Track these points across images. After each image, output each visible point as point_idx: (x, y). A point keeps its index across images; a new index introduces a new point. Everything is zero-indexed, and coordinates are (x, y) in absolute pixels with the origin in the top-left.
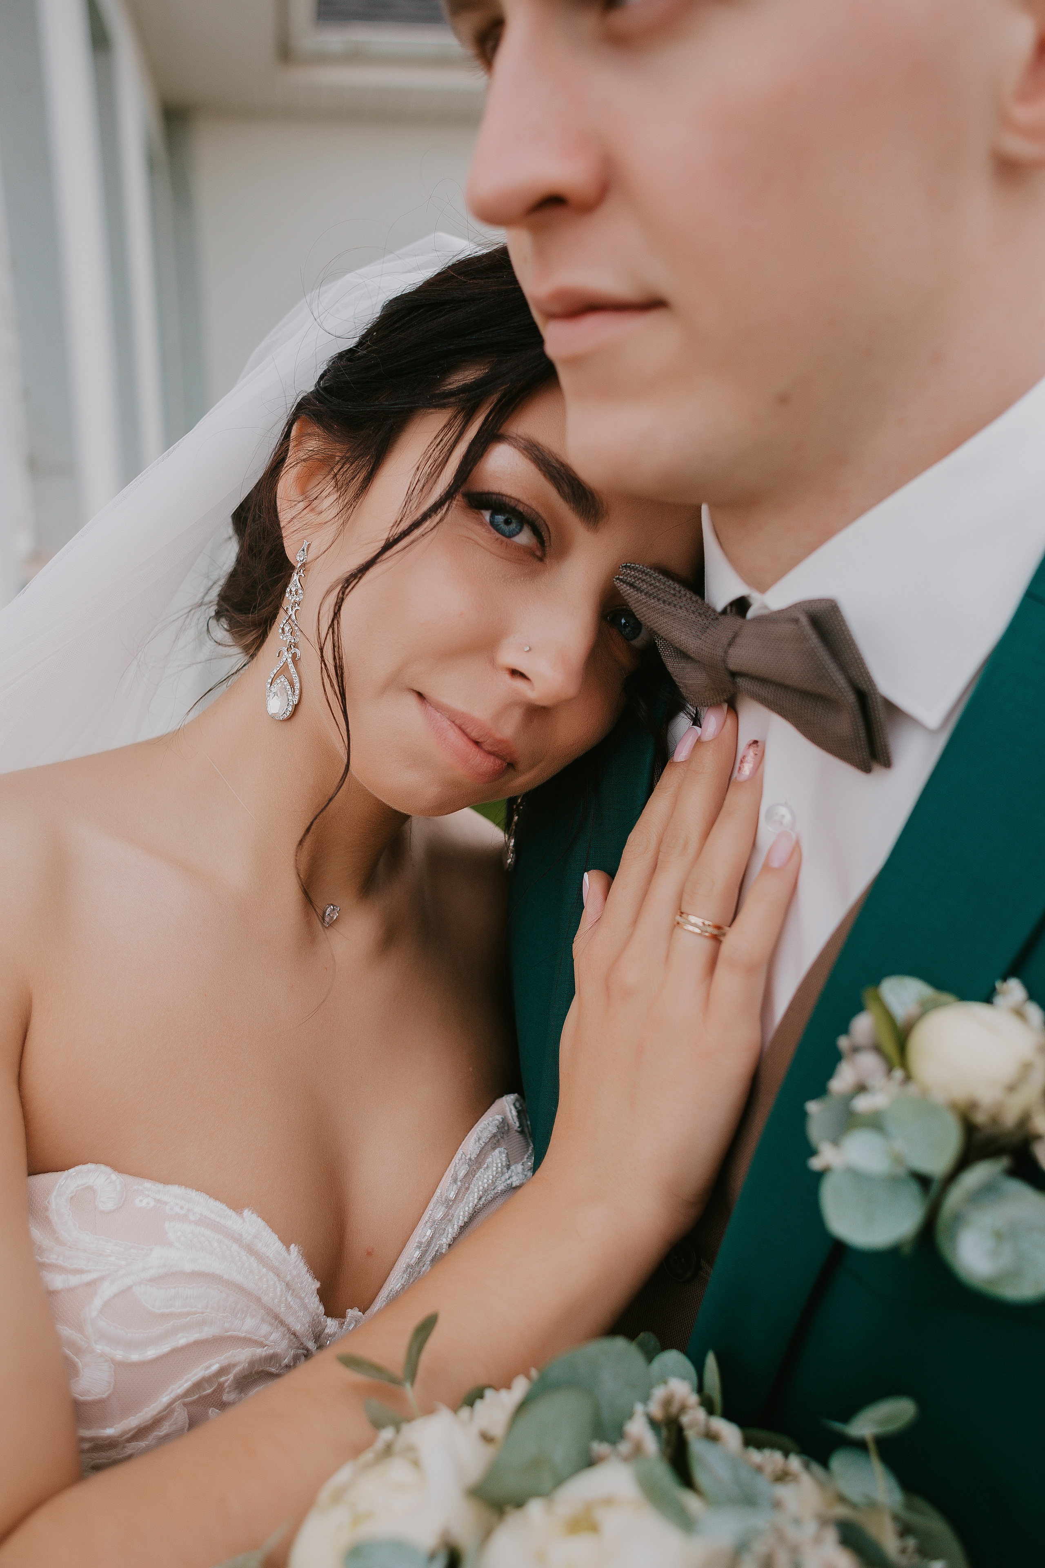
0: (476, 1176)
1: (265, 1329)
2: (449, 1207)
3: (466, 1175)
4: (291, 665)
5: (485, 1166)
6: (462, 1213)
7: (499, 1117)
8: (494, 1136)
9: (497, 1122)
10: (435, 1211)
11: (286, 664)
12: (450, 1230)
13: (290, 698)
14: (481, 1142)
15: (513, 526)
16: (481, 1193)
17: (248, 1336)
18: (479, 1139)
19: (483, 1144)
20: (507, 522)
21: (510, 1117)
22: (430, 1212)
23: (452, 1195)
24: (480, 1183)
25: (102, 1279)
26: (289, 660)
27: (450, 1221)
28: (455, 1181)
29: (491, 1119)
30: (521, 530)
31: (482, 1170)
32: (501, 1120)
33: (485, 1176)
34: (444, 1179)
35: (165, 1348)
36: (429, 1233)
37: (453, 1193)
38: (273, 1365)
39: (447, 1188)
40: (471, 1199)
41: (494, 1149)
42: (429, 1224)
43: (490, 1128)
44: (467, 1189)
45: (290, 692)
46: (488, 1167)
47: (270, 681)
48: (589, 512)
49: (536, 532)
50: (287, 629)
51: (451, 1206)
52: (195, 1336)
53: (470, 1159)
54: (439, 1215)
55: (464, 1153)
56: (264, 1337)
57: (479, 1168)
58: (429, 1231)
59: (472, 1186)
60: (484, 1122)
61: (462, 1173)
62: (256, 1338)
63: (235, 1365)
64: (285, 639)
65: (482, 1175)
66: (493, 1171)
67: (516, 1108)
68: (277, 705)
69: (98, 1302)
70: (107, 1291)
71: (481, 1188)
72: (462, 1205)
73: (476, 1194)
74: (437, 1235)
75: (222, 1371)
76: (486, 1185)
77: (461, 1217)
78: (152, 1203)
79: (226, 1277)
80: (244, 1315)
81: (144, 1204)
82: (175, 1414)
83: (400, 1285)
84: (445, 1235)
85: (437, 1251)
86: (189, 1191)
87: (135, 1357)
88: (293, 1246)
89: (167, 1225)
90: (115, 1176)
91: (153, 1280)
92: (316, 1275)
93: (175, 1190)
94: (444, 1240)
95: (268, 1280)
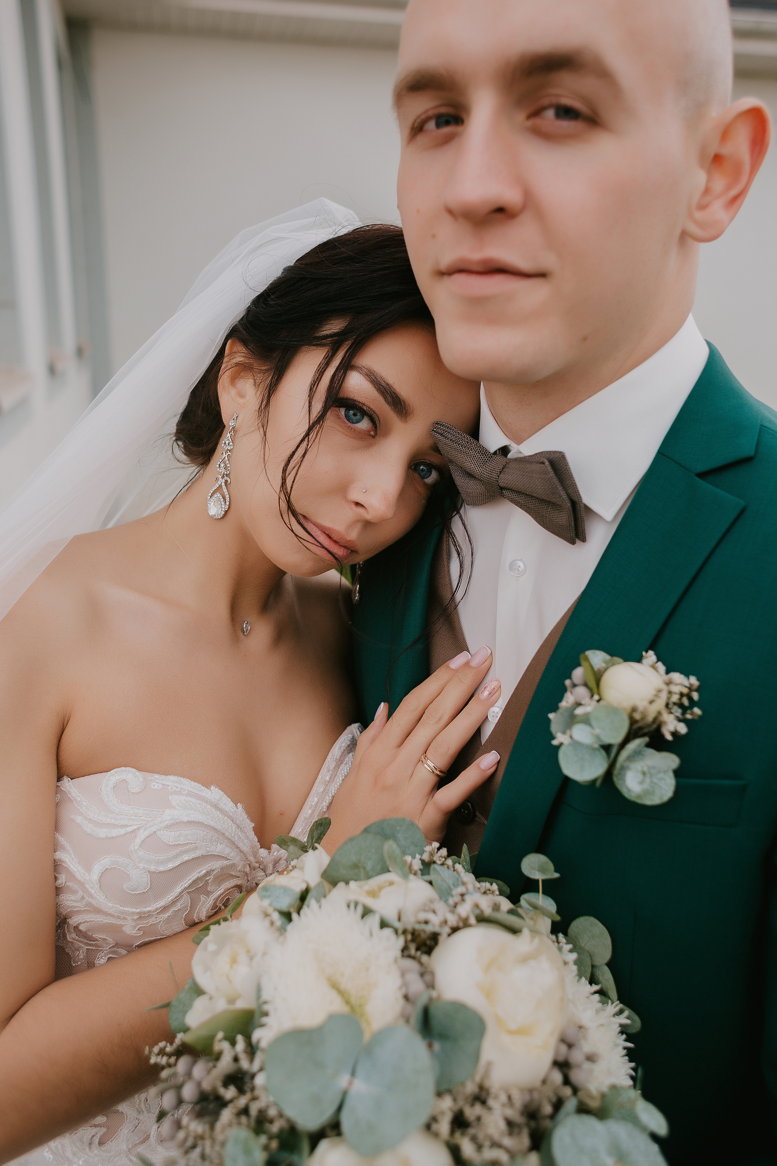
0: (340, 768)
1: (228, 850)
2: (327, 786)
3: (334, 768)
4: (224, 487)
5: (345, 762)
6: (333, 789)
7: (350, 736)
8: (349, 746)
9: (350, 738)
10: (318, 788)
11: (220, 486)
12: (327, 798)
13: (223, 507)
14: (342, 749)
15: (359, 416)
16: (343, 777)
17: (220, 854)
18: (340, 747)
19: (343, 750)
20: (355, 415)
21: (357, 736)
22: (316, 788)
23: (328, 778)
24: (343, 772)
25: (138, 829)
26: (223, 484)
27: (327, 793)
28: (329, 771)
29: (346, 736)
30: (363, 419)
31: (343, 765)
32: (352, 737)
33: (345, 768)
34: (322, 770)
35: (177, 863)
36: (316, 799)
37: (328, 777)
38: (233, 870)
39: (324, 775)
40: (338, 780)
41: (349, 753)
42: (315, 795)
43: (346, 741)
44: (336, 775)
45: (223, 503)
46: (346, 763)
47: (211, 495)
48: (402, 412)
49: (372, 420)
50: (222, 465)
51: (327, 785)
52: (193, 855)
53: (336, 758)
54: (322, 789)
55: (332, 755)
56: (228, 855)
57: (341, 764)
58: (316, 798)
59: (338, 774)
60: (343, 738)
61: (332, 768)
62: (224, 855)
63: (213, 870)
64: (220, 471)
65: (343, 768)
66: (349, 765)
67: (360, 730)
68: (215, 509)
69: (138, 841)
70: (142, 835)
71: (343, 774)
72: (333, 784)
73: (341, 778)
74: (320, 801)
75: (208, 874)
76: (346, 773)
77: (333, 791)
78: (161, 786)
79: (205, 823)
80: (217, 844)
81: (156, 787)
82: (184, 898)
83: (301, 829)
84: (325, 801)
85: (321, 810)
86: (180, 778)
87: (162, 868)
88: (239, 804)
89: (170, 797)
90: (138, 773)
91: (167, 827)
92: (252, 821)
93: (172, 778)
94: (324, 803)
95: (228, 824)
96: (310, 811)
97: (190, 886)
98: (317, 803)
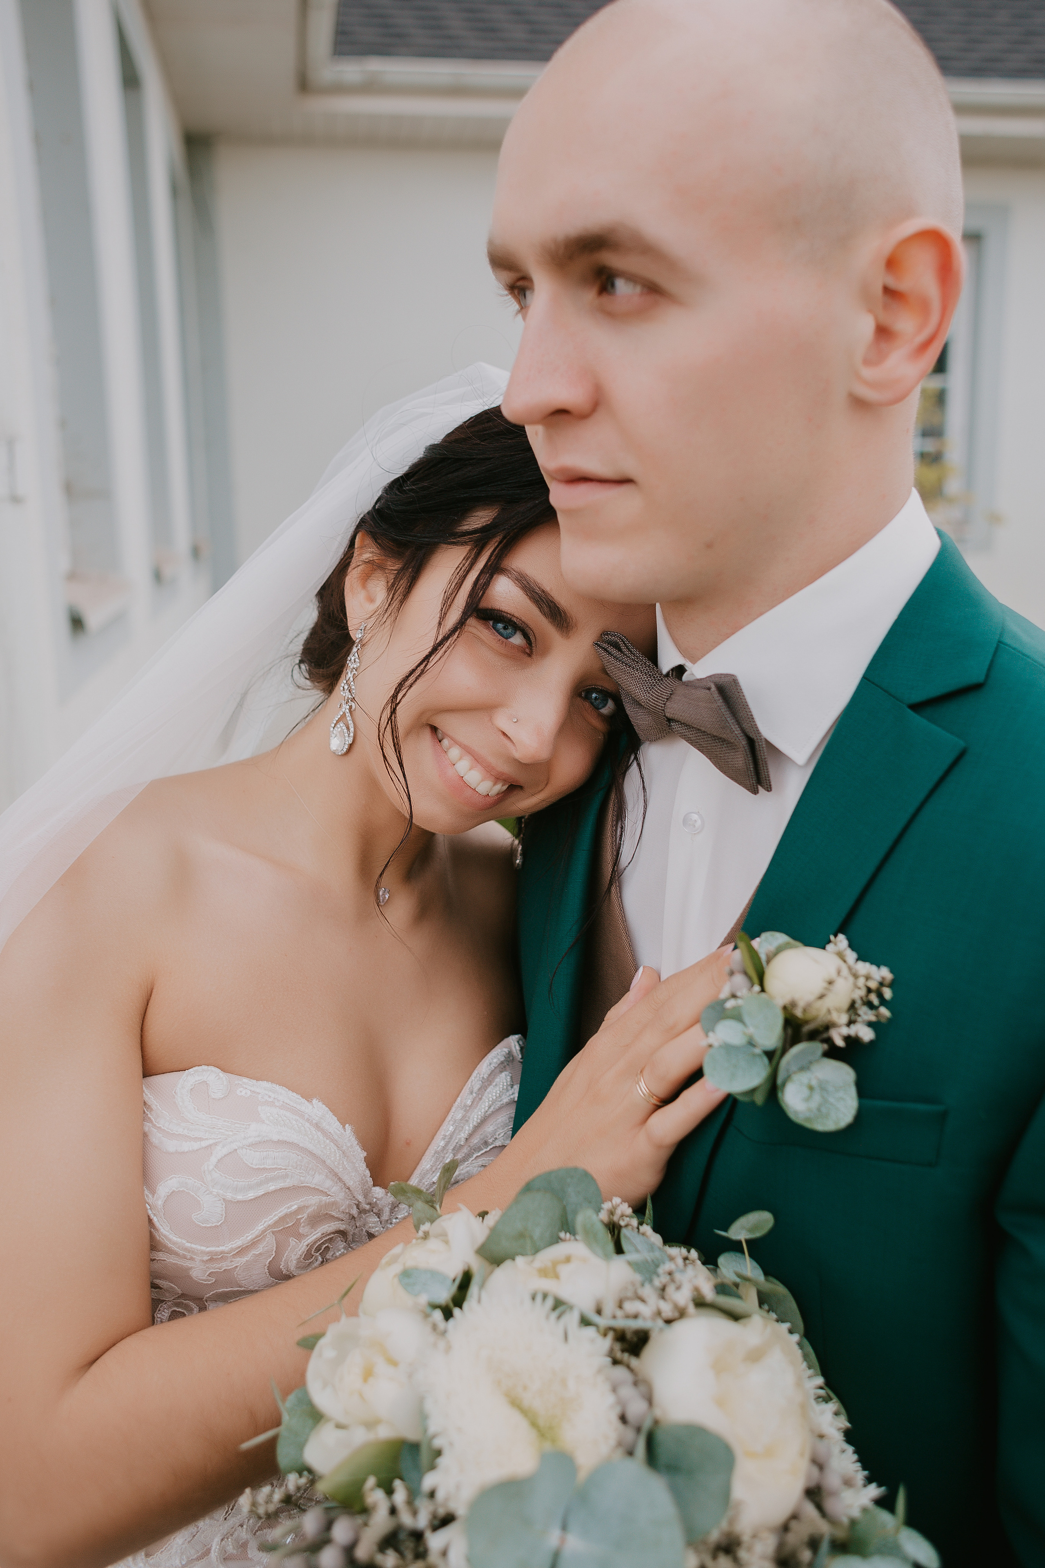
0: (487, 1090)
1: (328, 1183)
2: (466, 1111)
3: (479, 1089)
4: (348, 714)
5: (494, 1084)
6: (476, 1116)
7: (506, 1050)
8: (502, 1063)
9: (504, 1053)
10: (456, 1113)
11: (345, 712)
12: (467, 1128)
13: (347, 739)
14: (492, 1066)
15: (510, 630)
16: (491, 1102)
17: (317, 1187)
18: (490, 1064)
19: (493, 1068)
20: (505, 628)
21: (515, 1051)
22: (453, 1114)
23: (469, 1102)
24: (490, 1096)
25: (216, 1144)
26: (347, 711)
27: (467, 1121)
28: (472, 1093)
29: (500, 1050)
30: (515, 633)
31: (492, 1086)
32: (507, 1052)
33: (494, 1091)
34: (463, 1091)
35: (261, 1192)
36: (451, 1128)
37: (470, 1101)
38: (334, 1210)
39: (465, 1098)
40: (483, 1106)
41: (501, 1072)
42: (451, 1123)
43: (499, 1057)
44: (480, 1099)
45: (347, 735)
46: (496, 1085)
47: (333, 725)
48: (563, 625)
49: (525, 635)
50: (347, 687)
51: (468, 1110)
52: (280, 1185)
53: (483, 1078)
54: (459, 1116)
55: (478, 1073)
56: (327, 1189)
57: (489, 1085)
58: (452, 1127)
59: (483, 1097)
60: (495, 1053)
61: (475, 1090)
62: (322, 1189)
63: (307, 1207)
64: (345, 695)
65: (492, 1090)
66: (500, 1088)
67: (519, 1045)
68: (337, 743)
69: (214, 1160)
70: (220, 1152)
71: (491, 1099)
72: (476, 1111)
73: (487, 1103)
74: (457, 1131)
75: (300, 1210)
76: (494, 1098)
77: (475, 1119)
78: (249, 1093)
79: (301, 1145)
80: (315, 1173)
81: (243, 1093)
82: (267, 1239)
83: (429, 1165)
84: (463, 1131)
85: (457, 1143)
86: (274, 1085)
87: (240, 1197)
88: (347, 1125)
89: (259, 1108)
90: (222, 1074)
91: (251, 1145)
92: (364, 1148)
93: (265, 1084)
94: (463, 1135)
95: (330, 1149)
96: (443, 1142)
97: (276, 1223)
98: (453, 1132)
